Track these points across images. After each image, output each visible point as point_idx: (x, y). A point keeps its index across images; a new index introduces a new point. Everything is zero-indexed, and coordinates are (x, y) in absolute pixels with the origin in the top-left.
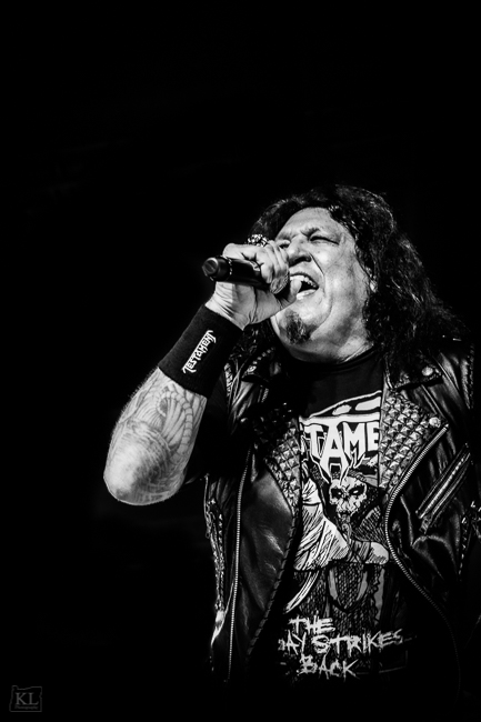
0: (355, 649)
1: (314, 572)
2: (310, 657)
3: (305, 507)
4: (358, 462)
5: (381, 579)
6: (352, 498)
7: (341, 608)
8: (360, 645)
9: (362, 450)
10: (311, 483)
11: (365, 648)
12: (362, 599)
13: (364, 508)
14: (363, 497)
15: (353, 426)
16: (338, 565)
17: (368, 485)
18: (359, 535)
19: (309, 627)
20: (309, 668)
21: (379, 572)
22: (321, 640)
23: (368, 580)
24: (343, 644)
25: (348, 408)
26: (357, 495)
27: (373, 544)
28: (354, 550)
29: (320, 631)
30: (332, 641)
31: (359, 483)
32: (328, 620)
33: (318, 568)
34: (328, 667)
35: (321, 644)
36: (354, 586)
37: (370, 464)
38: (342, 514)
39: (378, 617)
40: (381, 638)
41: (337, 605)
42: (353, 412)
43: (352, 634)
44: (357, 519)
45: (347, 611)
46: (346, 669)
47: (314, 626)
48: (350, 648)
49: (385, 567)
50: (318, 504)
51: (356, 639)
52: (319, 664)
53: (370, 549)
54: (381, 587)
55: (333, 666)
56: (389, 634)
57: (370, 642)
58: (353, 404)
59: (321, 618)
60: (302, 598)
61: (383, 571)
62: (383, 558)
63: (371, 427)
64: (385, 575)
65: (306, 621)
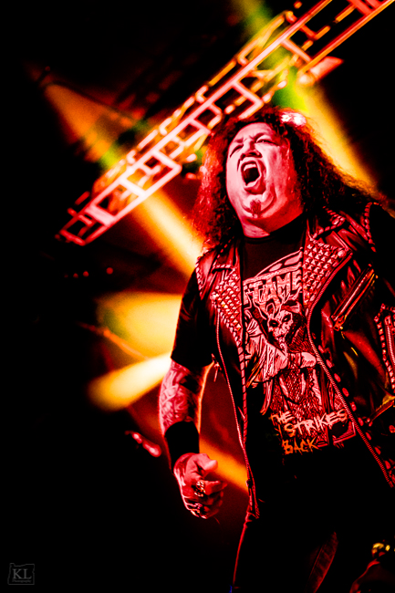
0: (311, 429)
1: (269, 381)
2: (287, 442)
3: (252, 339)
4: (286, 298)
5: (314, 376)
6: (284, 324)
7: (293, 402)
8: (314, 425)
9: (288, 291)
10: (254, 321)
11: (318, 427)
12: (304, 393)
13: (292, 329)
14: (291, 322)
15: (283, 276)
16: (284, 373)
17: (293, 313)
18: (293, 349)
19: (279, 420)
20: (288, 450)
21: (312, 372)
22: (289, 427)
23: (305, 379)
24: (302, 426)
25: (280, 265)
26: (287, 321)
27: (303, 354)
28: (291, 360)
29: (286, 421)
30: (295, 426)
31: (287, 313)
32: (288, 412)
33: (271, 378)
34: (299, 447)
35: (289, 430)
36: (298, 385)
37: (293, 299)
38: (279, 337)
39: (320, 403)
40: (328, 418)
41: (291, 401)
42: (283, 267)
43: (306, 419)
44: (289, 338)
45: (298, 403)
46: (310, 445)
47: (282, 419)
48: (308, 429)
49: (314, 367)
50: (260, 335)
51: (310, 422)
52: (293, 446)
53: (302, 357)
54: (315, 382)
55: (302, 446)
56: (333, 414)
57: (321, 421)
58: (283, 262)
59: (284, 412)
60: (269, 400)
61: (314, 371)
62: (312, 362)
63: (295, 274)
64: (316, 373)
65: (276, 416)
